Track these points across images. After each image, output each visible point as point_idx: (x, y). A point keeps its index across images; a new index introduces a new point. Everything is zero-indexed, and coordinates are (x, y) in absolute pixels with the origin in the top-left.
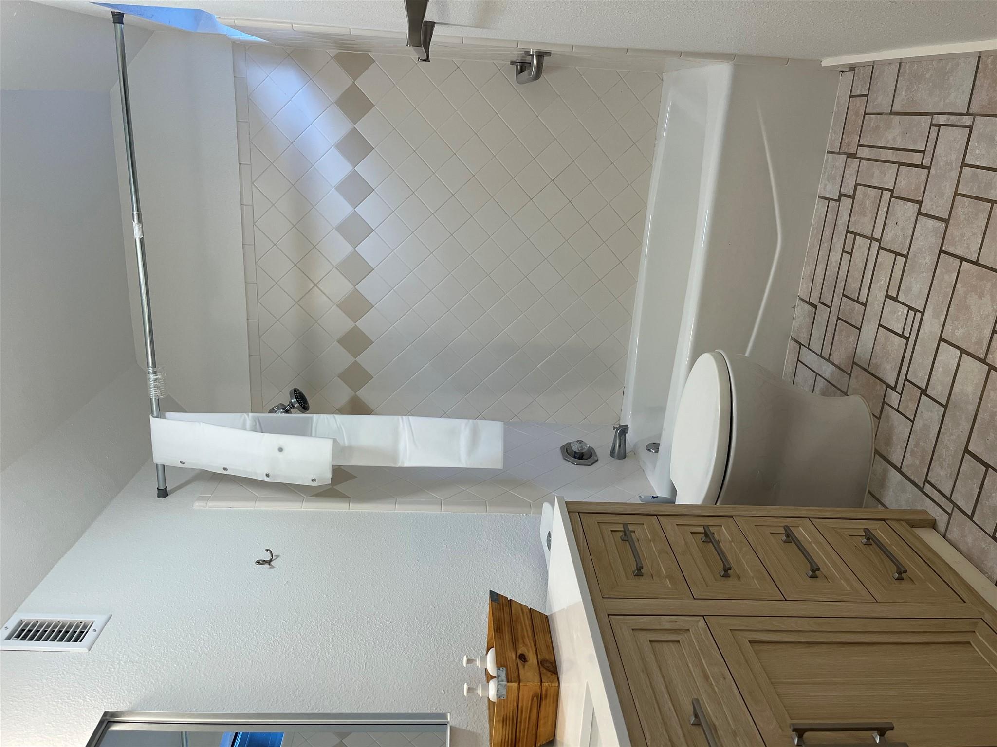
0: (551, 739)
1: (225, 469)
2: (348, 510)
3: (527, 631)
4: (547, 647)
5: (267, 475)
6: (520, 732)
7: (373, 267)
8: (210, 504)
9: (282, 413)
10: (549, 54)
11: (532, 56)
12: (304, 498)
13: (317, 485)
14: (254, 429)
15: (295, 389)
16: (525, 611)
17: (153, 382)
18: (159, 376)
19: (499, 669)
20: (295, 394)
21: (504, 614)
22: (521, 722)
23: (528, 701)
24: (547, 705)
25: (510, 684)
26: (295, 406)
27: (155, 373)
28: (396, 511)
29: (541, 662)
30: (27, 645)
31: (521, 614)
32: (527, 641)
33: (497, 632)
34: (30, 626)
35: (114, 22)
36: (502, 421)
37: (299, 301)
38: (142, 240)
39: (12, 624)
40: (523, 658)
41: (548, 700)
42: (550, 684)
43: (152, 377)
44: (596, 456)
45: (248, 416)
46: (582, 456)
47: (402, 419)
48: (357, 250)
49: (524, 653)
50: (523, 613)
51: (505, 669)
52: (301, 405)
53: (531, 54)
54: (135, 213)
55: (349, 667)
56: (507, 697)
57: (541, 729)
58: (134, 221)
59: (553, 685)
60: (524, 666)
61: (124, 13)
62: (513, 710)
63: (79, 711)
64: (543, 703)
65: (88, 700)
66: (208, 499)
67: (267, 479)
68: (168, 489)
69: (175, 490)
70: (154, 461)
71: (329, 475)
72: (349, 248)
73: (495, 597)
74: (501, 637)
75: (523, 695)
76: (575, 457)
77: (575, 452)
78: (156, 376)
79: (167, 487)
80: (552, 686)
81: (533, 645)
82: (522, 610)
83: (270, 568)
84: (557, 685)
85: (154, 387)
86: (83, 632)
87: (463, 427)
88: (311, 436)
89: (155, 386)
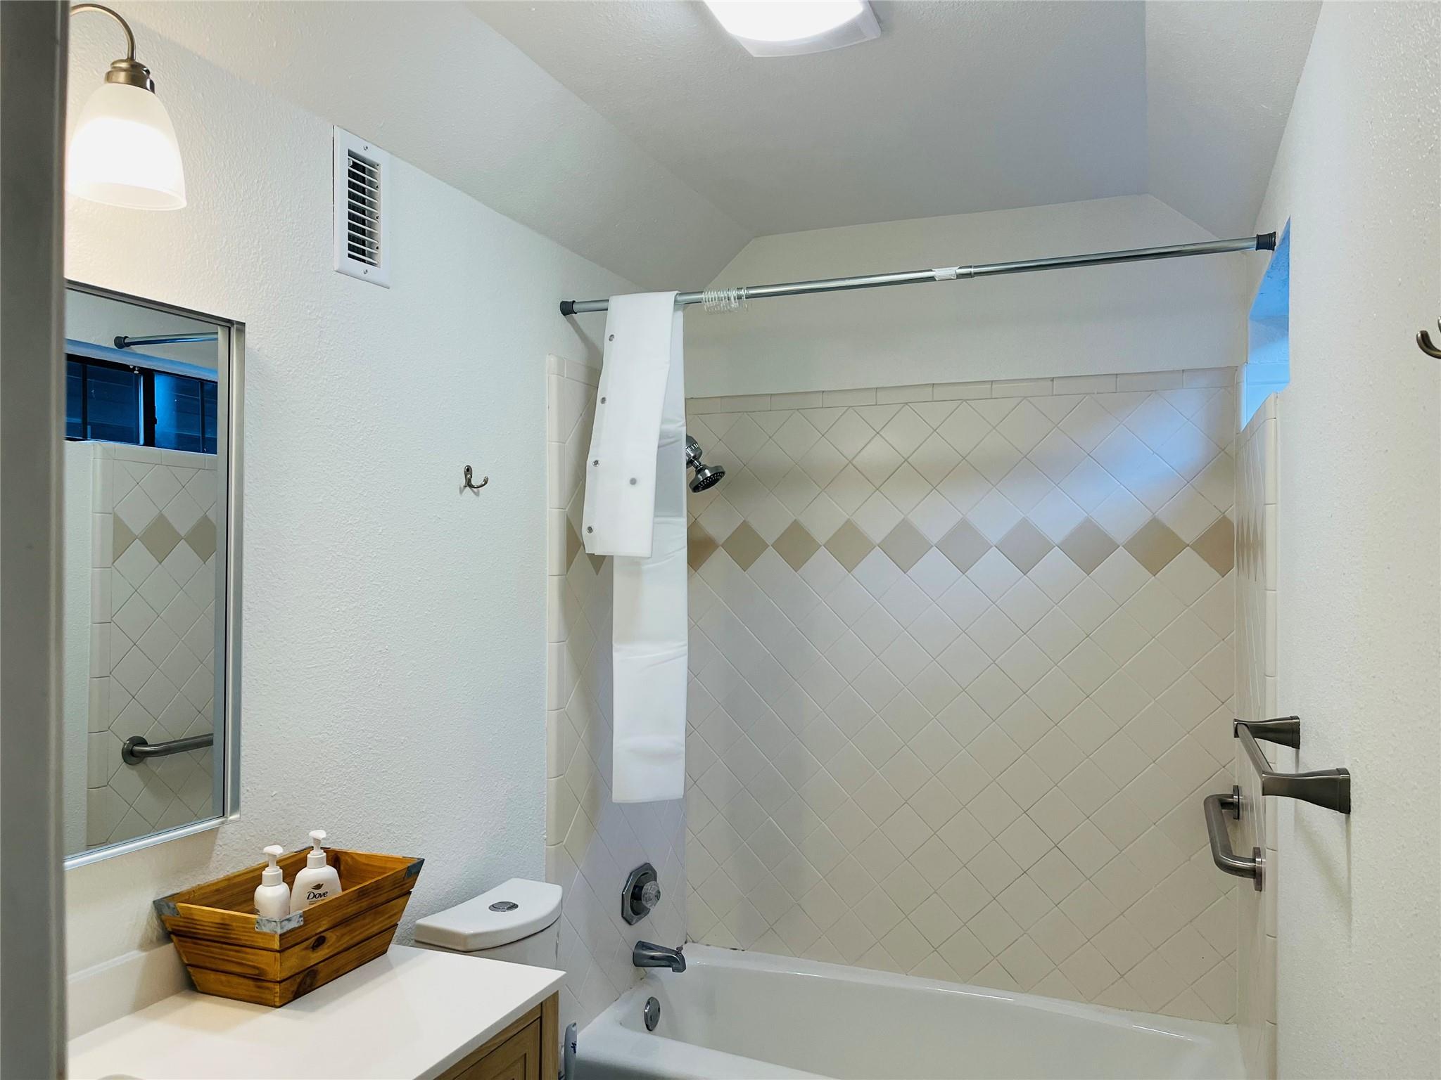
0: (198, 988)
1: (603, 400)
2: (548, 574)
3: (361, 933)
4: (337, 970)
5: (596, 463)
6: (207, 946)
7: (908, 573)
8: (554, 378)
9: (688, 455)
10: (1259, 886)
11: (1254, 861)
12: (565, 509)
13: (583, 534)
14: (663, 435)
15: (723, 473)
16: (393, 918)
17: (726, 295)
18: (734, 304)
19: (301, 917)
20: (717, 474)
21: (386, 893)
22: (222, 948)
23: (253, 962)
24: (247, 986)
25: (277, 937)
26: (699, 476)
27: (739, 298)
28: (548, 644)
29: (313, 970)
30: (343, 179)
31: (387, 916)
32: (346, 938)
33: (359, 893)
34: (371, 179)
35: (1258, 237)
36: (684, 796)
37: (853, 465)
38: (932, 279)
39: (372, 154)
40: (320, 941)
41: (254, 989)
42: (278, 994)
43: (733, 294)
44: (637, 921)
45: (682, 426)
46: (636, 899)
47: (685, 645)
48: (933, 548)
49: (326, 941)
50: (390, 917)
51: (302, 923)
52: (700, 483)
53: (1257, 859)
54: (972, 270)
55: (312, 644)
56: (258, 933)
57: (212, 976)
58: (960, 268)
59: (277, 999)
60: (306, 948)
61: (1273, 250)
62: (240, 939)
63: (245, 281)
64: (251, 983)
65: (262, 289)
66: (560, 374)
67: (590, 461)
68: (574, 315)
69: (574, 324)
70: (614, 297)
71: (598, 551)
72: (934, 536)
73: (413, 871)
74: (351, 900)
75: (262, 956)
76: (635, 887)
77: (643, 887)
78: (735, 299)
79: (576, 313)
80: (275, 996)
81: (340, 949)
82: (395, 914)
83: (460, 488)
84: (278, 1004)
85: (718, 298)
86: (364, 254)
87: (675, 738)
88: (656, 516)
89: (720, 299)
